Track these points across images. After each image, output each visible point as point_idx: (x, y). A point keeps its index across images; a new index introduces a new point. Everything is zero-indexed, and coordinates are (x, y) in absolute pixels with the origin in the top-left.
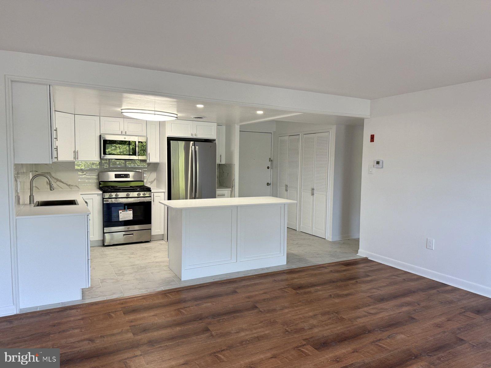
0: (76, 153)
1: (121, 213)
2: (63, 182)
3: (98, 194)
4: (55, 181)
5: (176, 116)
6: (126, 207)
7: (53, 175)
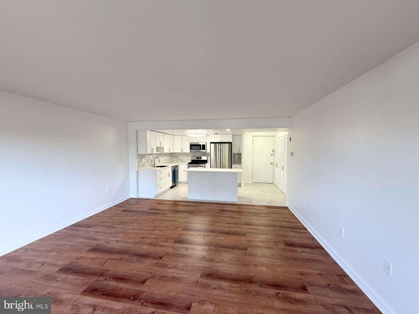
0: (182, 150)
3: (186, 164)
5: (207, 134)
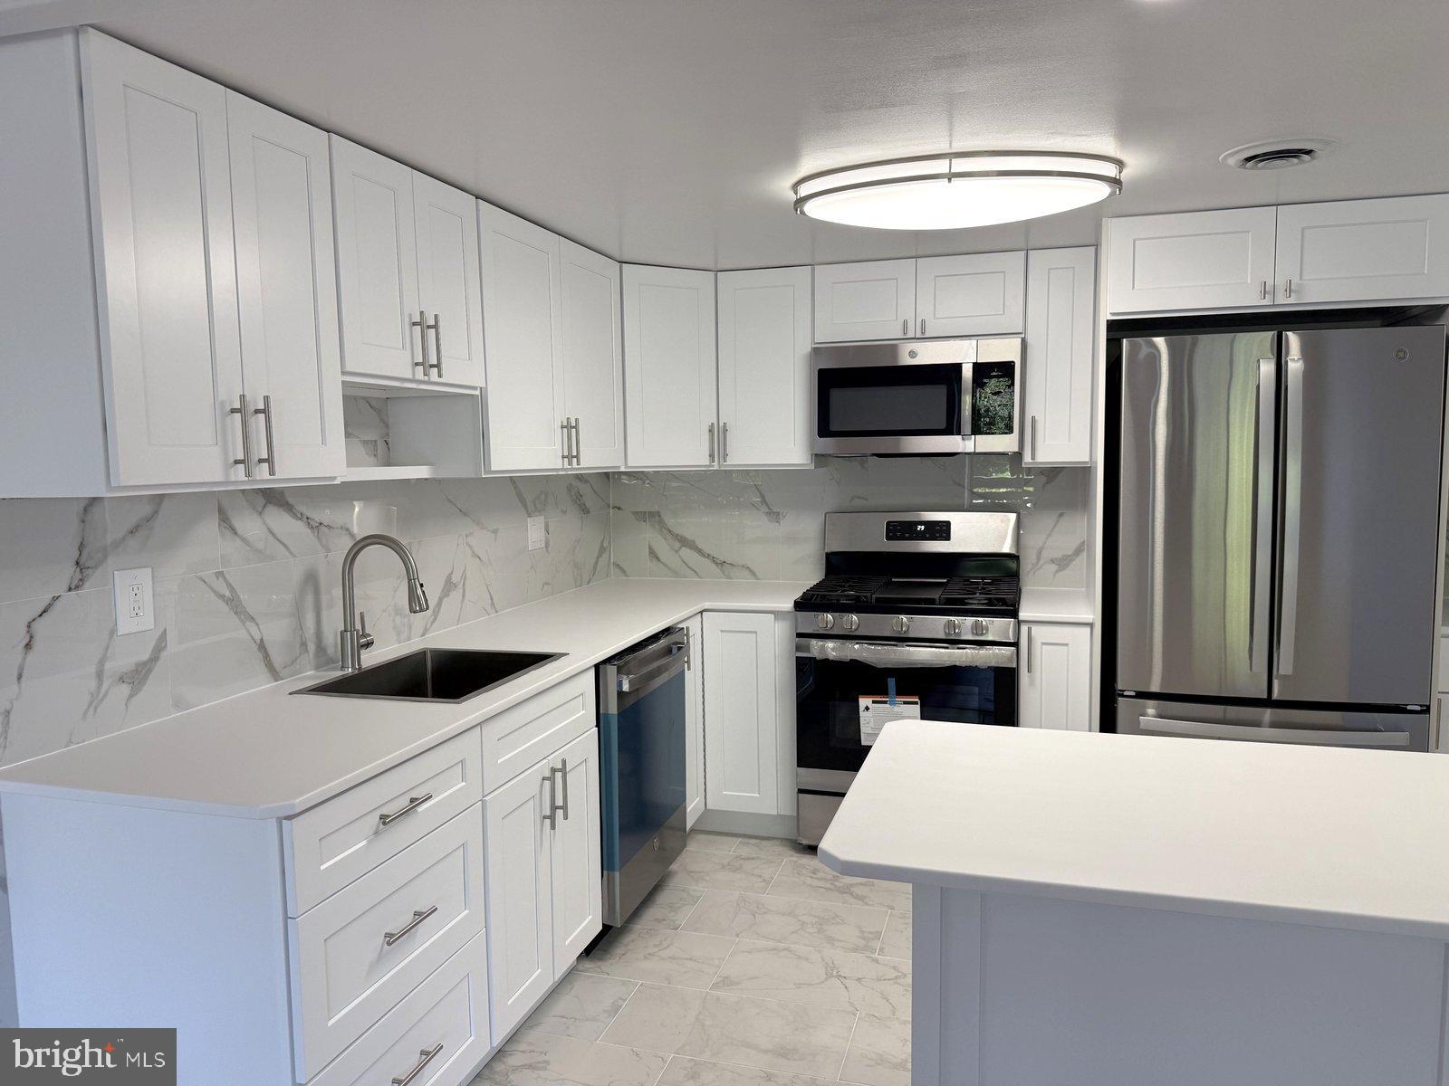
1: (867, 708)
2: (700, 551)
3: (777, 614)
4: (677, 545)
6: (892, 682)
7: (670, 521)
